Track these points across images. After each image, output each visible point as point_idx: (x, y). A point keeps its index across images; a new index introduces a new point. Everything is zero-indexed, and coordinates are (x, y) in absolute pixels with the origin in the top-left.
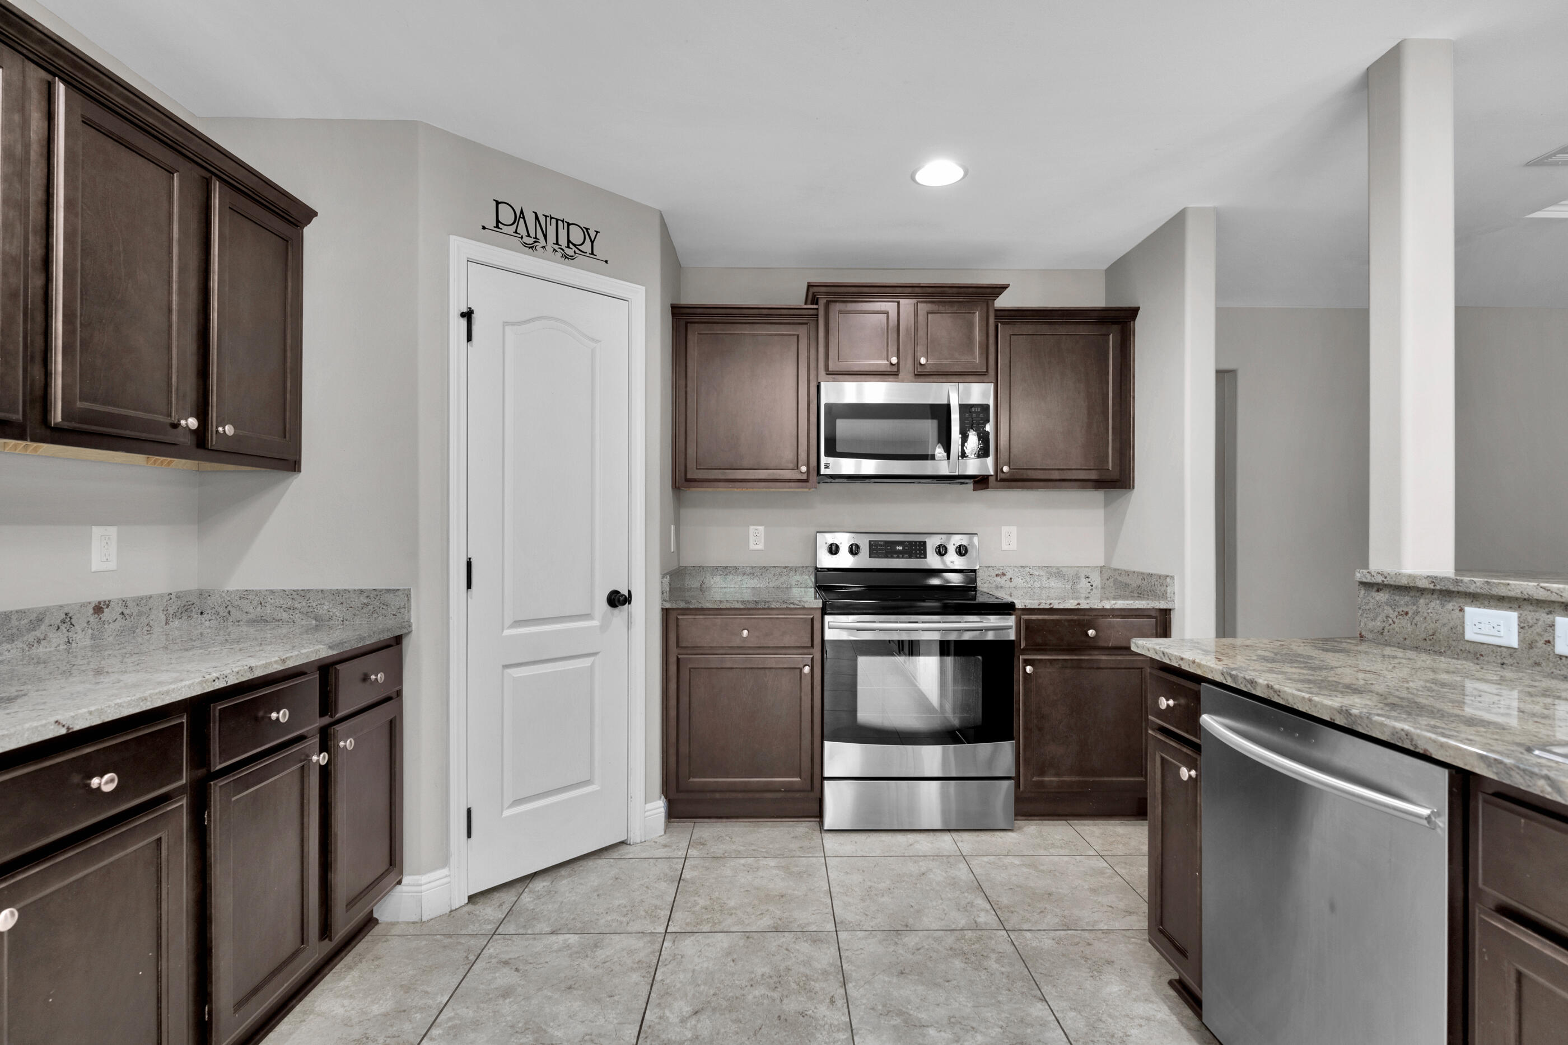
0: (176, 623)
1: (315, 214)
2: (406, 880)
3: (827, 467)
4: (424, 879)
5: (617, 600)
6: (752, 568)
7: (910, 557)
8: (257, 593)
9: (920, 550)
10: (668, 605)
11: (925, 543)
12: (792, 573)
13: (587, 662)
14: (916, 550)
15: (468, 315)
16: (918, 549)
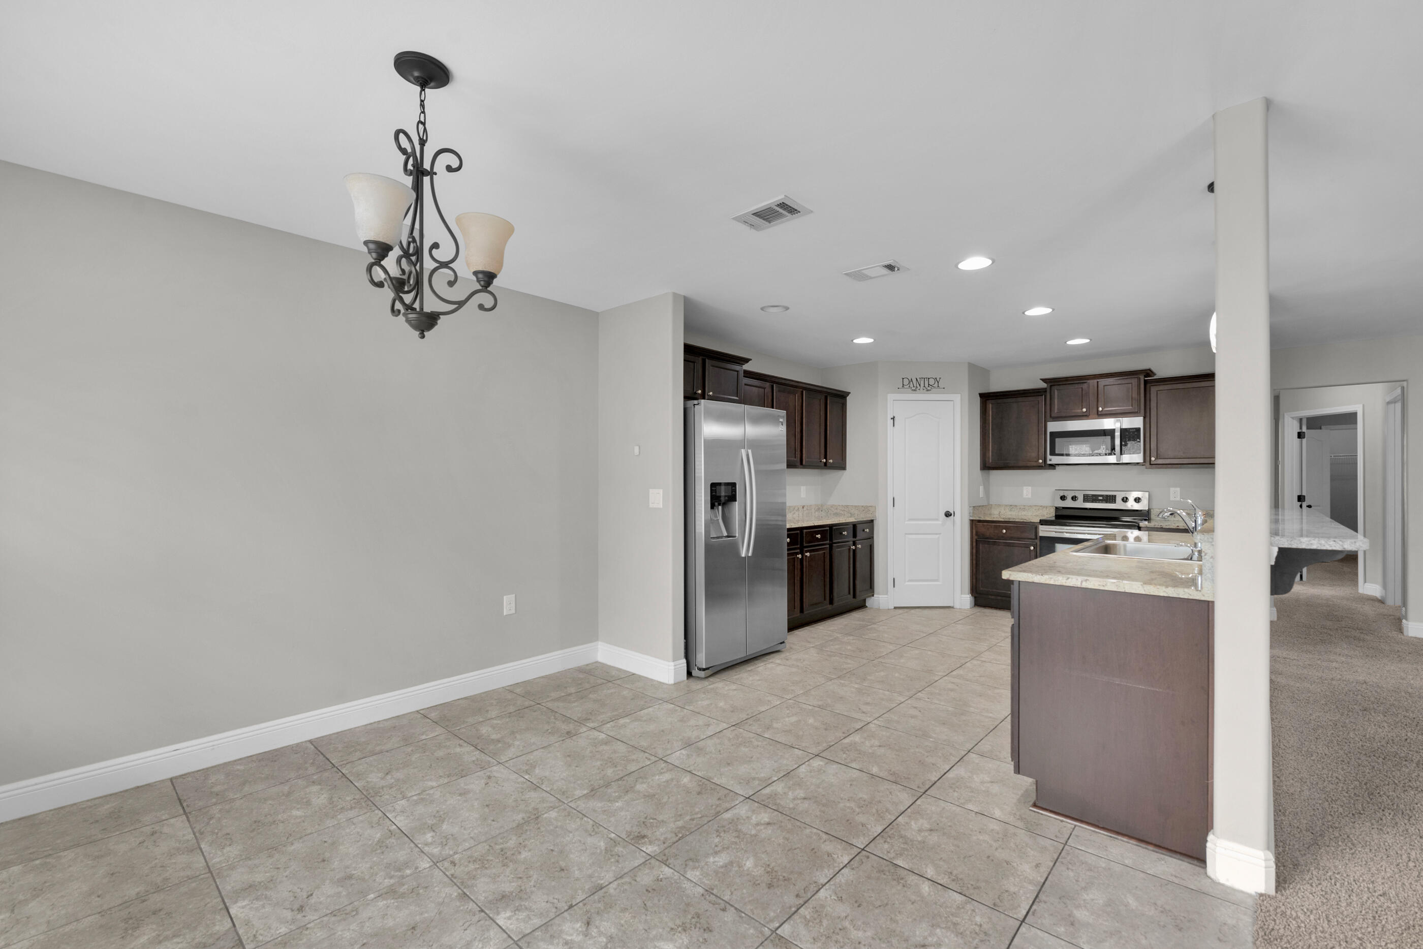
0: (817, 513)
1: (850, 393)
2: (875, 595)
3: (1050, 460)
4: (880, 596)
5: (948, 514)
6: (1024, 506)
7: (1106, 503)
8: (835, 506)
9: (1112, 499)
10: (972, 518)
11: (1115, 496)
12: (1045, 509)
13: (937, 536)
14: (1110, 499)
15: (893, 418)
16: (1111, 499)
